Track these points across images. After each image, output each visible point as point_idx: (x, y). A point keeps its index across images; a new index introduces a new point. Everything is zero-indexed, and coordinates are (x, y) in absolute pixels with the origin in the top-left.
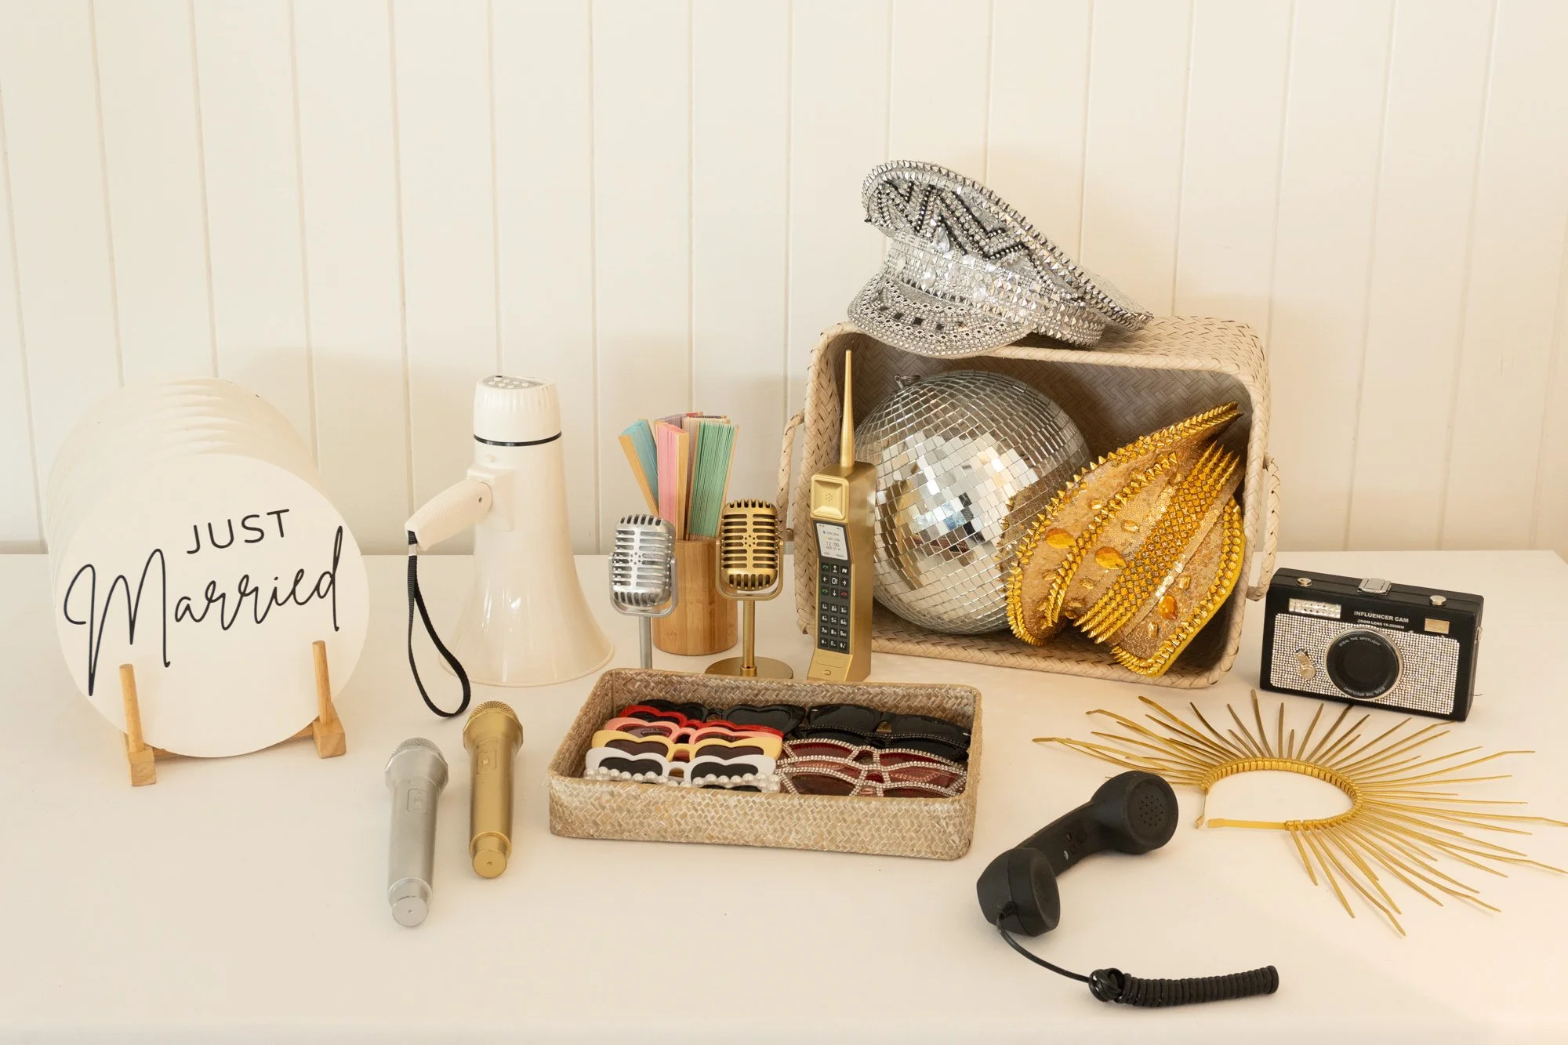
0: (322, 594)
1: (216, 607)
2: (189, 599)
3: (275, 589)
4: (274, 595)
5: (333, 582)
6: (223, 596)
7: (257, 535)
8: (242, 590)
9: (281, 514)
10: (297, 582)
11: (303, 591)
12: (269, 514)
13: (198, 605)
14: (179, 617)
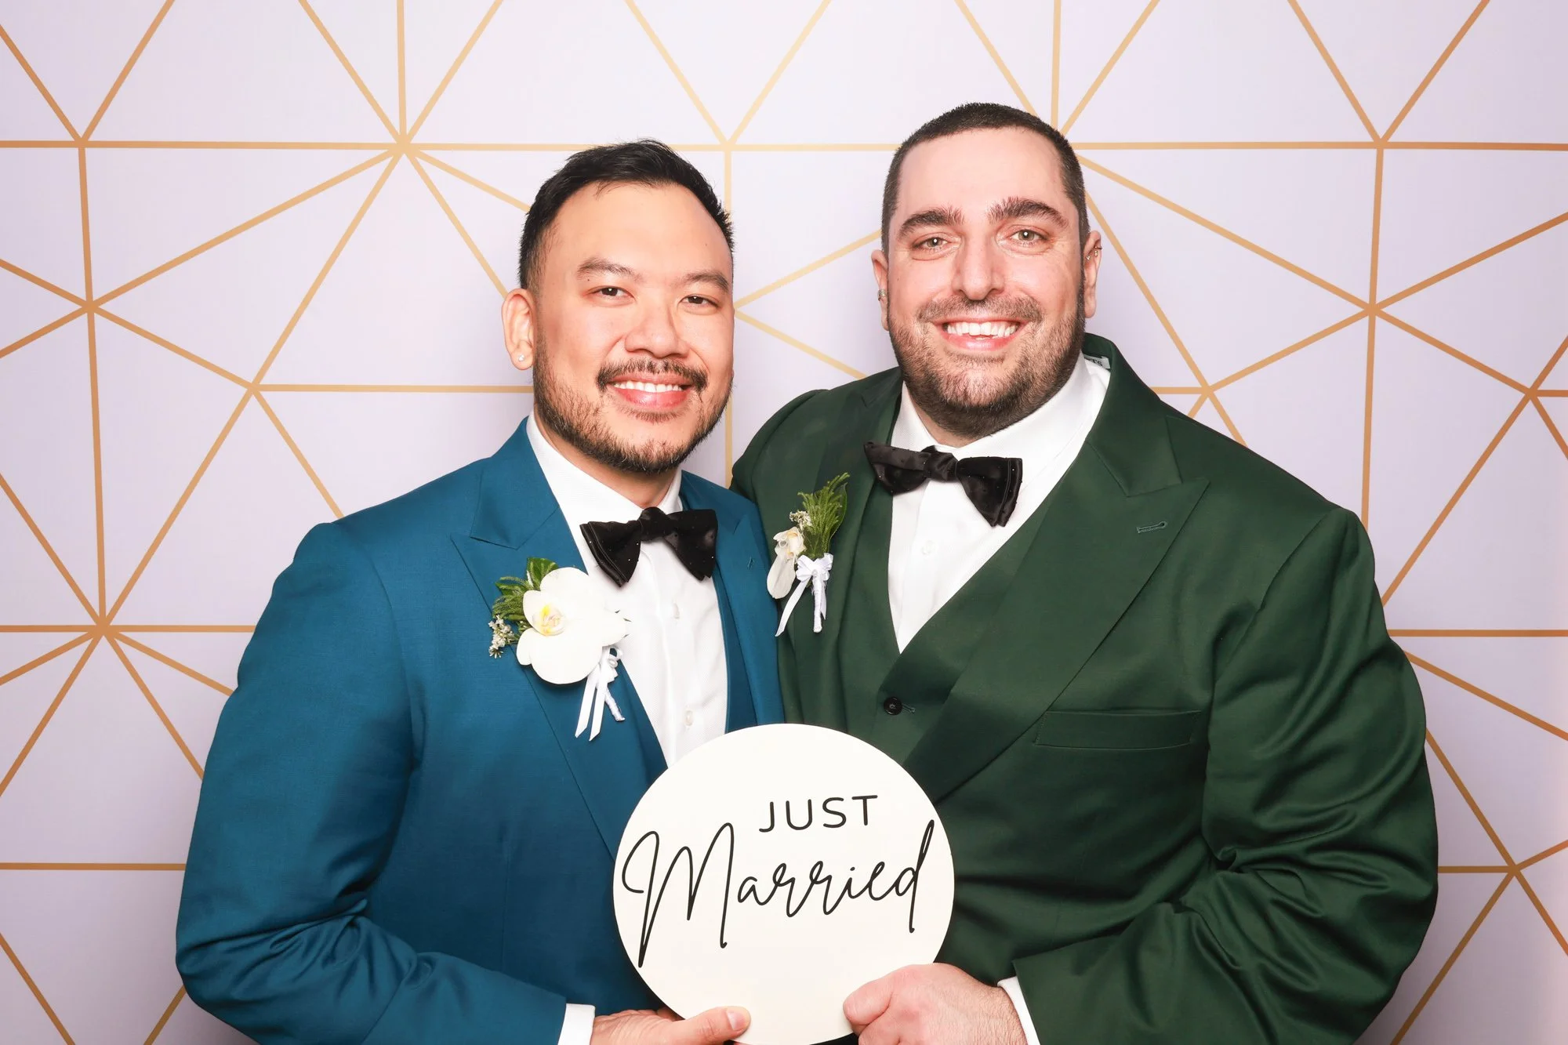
0: (901, 891)
6: (792, 881)
9: (868, 800)
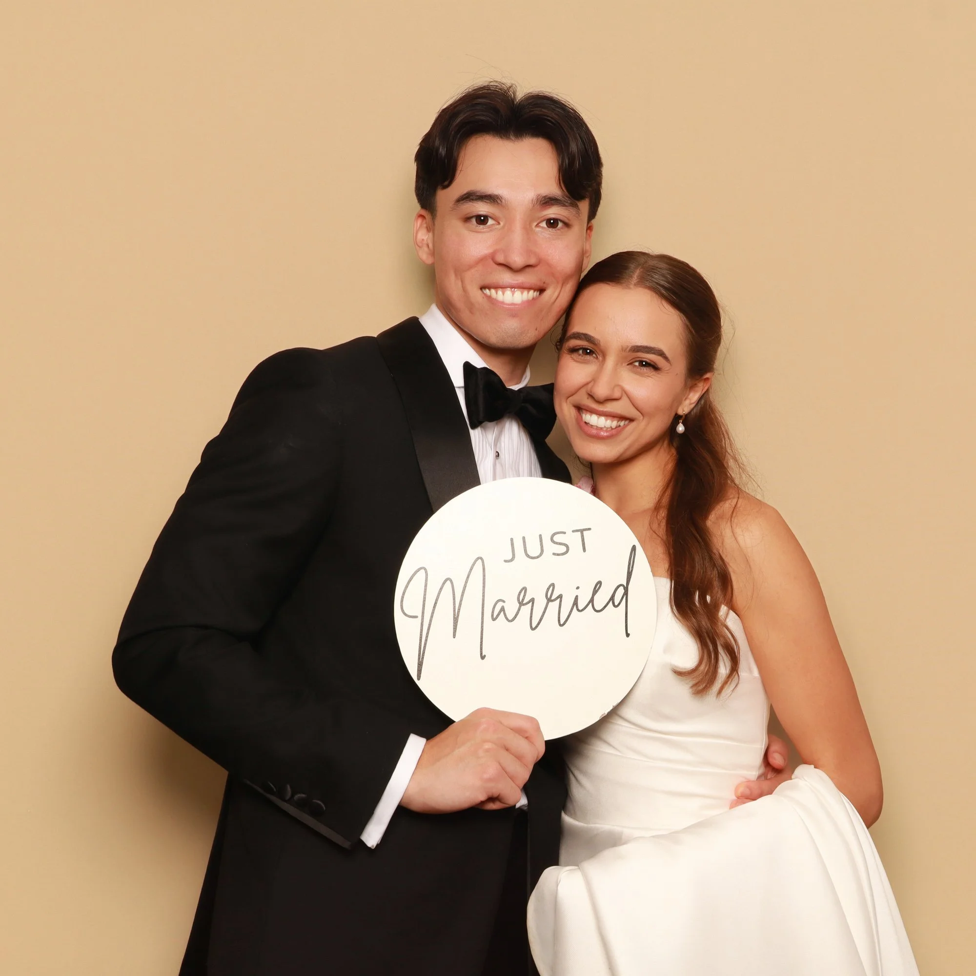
1: (526, 609)
2: (504, 602)
3: (577, 598)
4: (576, 603)
5: (626, 593)
7: (563, 549)
8: (549, 596)
10: (595, 592)
11: (601, 599)
12: (573, 531)
13: (511, 607)
14: (495, 617)
